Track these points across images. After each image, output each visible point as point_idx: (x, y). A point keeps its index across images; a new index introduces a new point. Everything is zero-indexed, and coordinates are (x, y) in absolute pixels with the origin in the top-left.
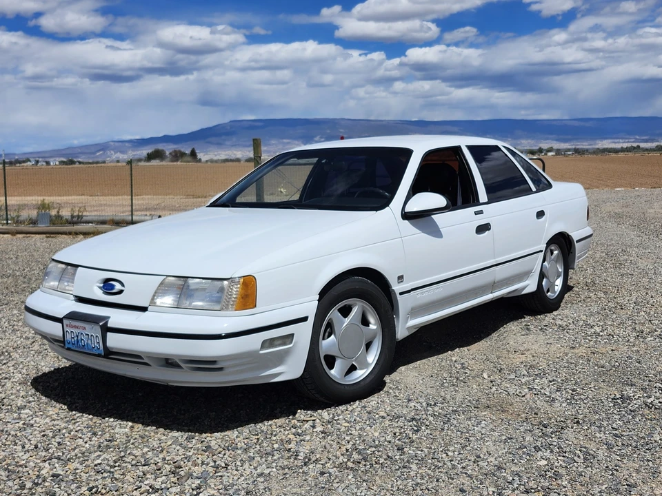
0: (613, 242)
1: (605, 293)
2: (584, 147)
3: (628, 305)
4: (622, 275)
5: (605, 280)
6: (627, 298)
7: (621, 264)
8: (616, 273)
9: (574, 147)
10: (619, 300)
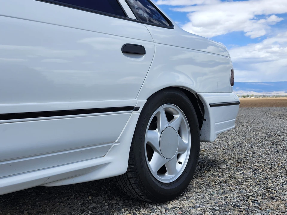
0: (274, 127)
1: (255, 171)
2: (268, 95)
3: (281, 191)
4: (278, 152)
5: (259, 156)
6: (281, 180)
7: (278, 142)
8: (273, 149)
9: (263, 95)
10: (270, 183)
